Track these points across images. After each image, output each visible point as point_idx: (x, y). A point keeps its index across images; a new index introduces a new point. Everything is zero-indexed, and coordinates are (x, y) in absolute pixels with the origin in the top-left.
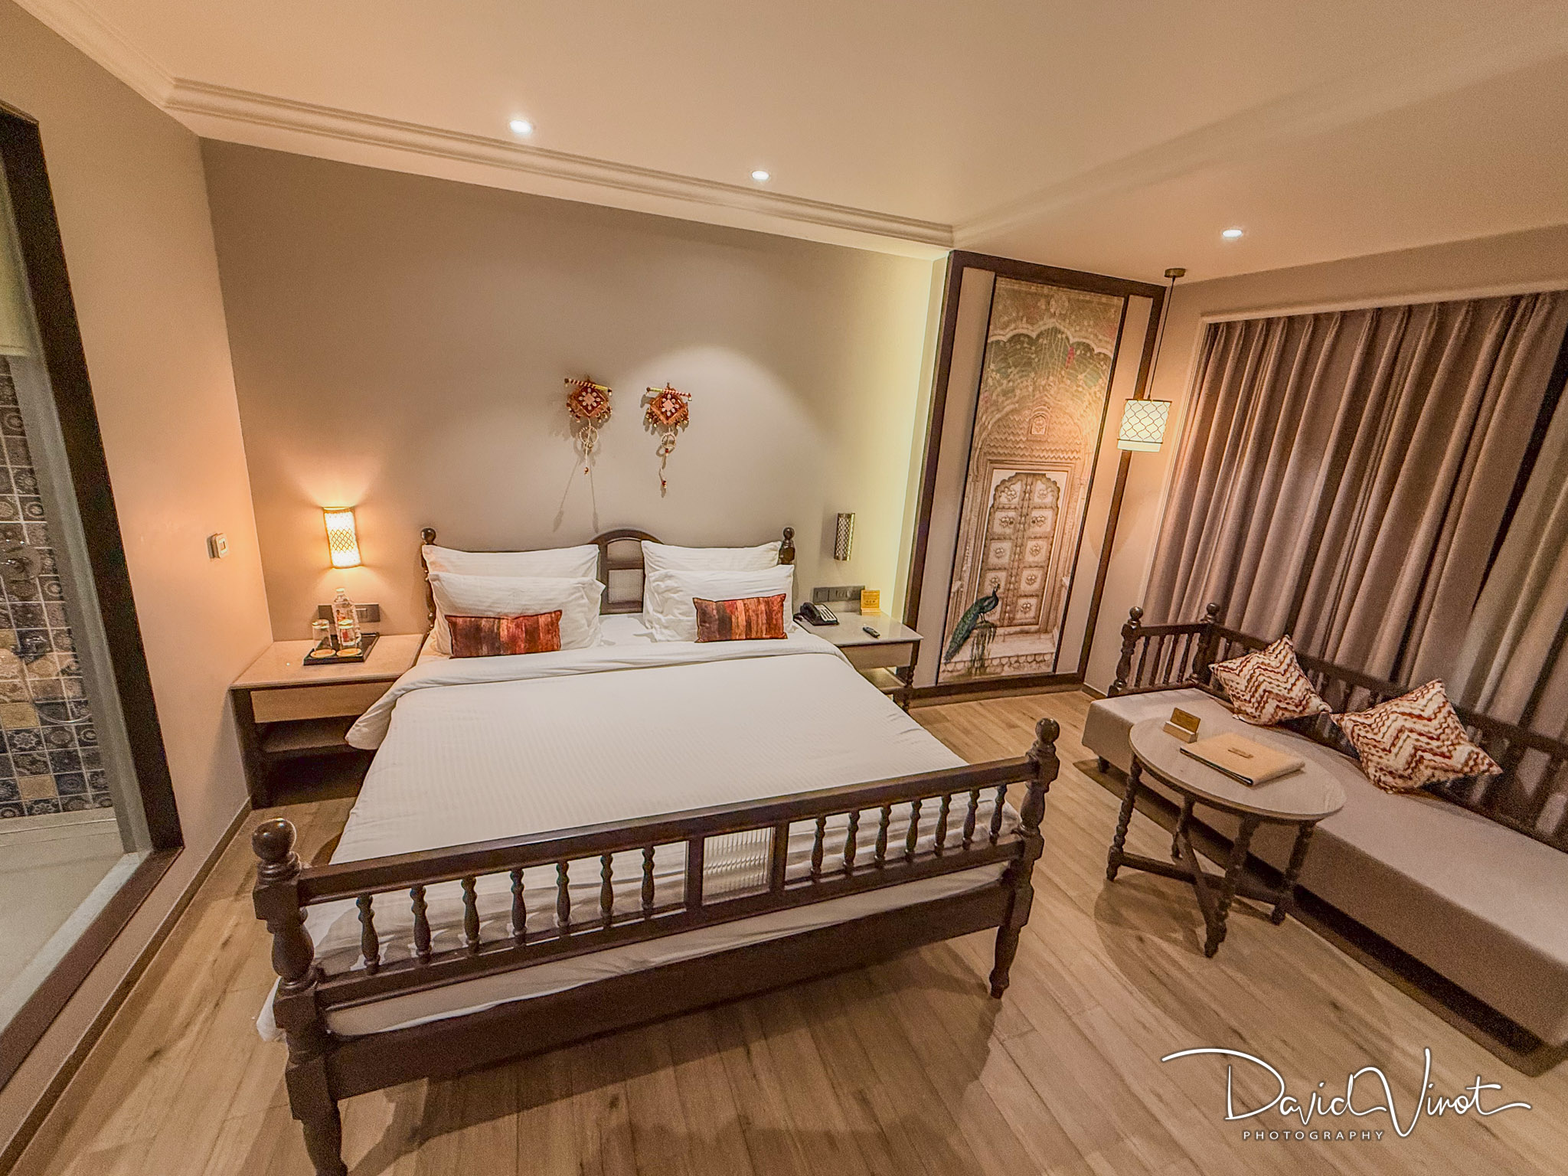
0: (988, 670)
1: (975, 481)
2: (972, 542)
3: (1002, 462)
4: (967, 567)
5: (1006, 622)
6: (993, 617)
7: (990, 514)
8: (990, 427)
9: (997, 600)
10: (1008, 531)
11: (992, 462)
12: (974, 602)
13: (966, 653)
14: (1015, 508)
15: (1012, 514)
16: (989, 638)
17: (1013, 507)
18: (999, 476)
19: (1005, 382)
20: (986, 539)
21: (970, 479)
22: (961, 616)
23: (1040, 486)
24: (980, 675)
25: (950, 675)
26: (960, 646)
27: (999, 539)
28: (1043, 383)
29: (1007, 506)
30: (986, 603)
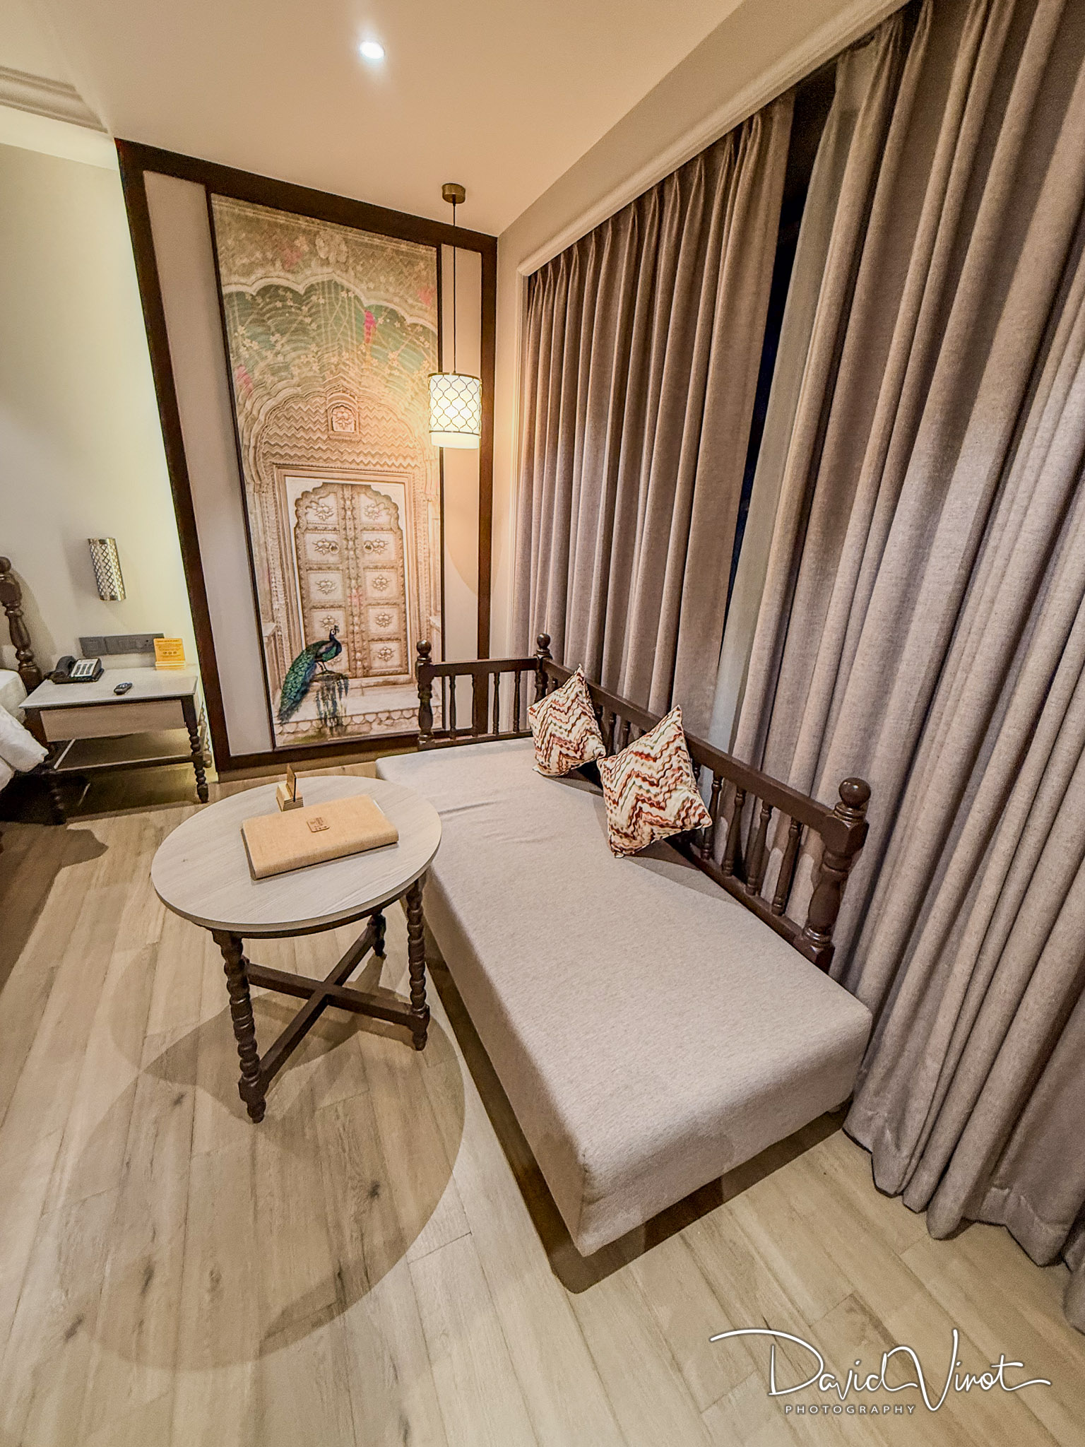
0: (349, 729)
1: (259, 490)
2: (278, 573)
3: (295, 467)
4: (279, 603)
5: (360, 672)
6: (339, 664)
7: (296, 537)
8: (262, 418)
9: (339, 646)
10: (332, 558)
11: (279, 466)
12: (304, 648)
13: (309, 711)
14: (335, 529)
15: (331, 537)
16: (340, 692)
17: (330, 527)
18: (295, 487)
19: (269, 354)
20: (299, 568)
21: (249, 489)
22: (288, 665)
23: (364, 501)
24: (339, 735)
25: (292, 737)
26: (295, 704)
27: (320, 569)
28: (334, 360)
29: (321, 527)
30: (323, 649)
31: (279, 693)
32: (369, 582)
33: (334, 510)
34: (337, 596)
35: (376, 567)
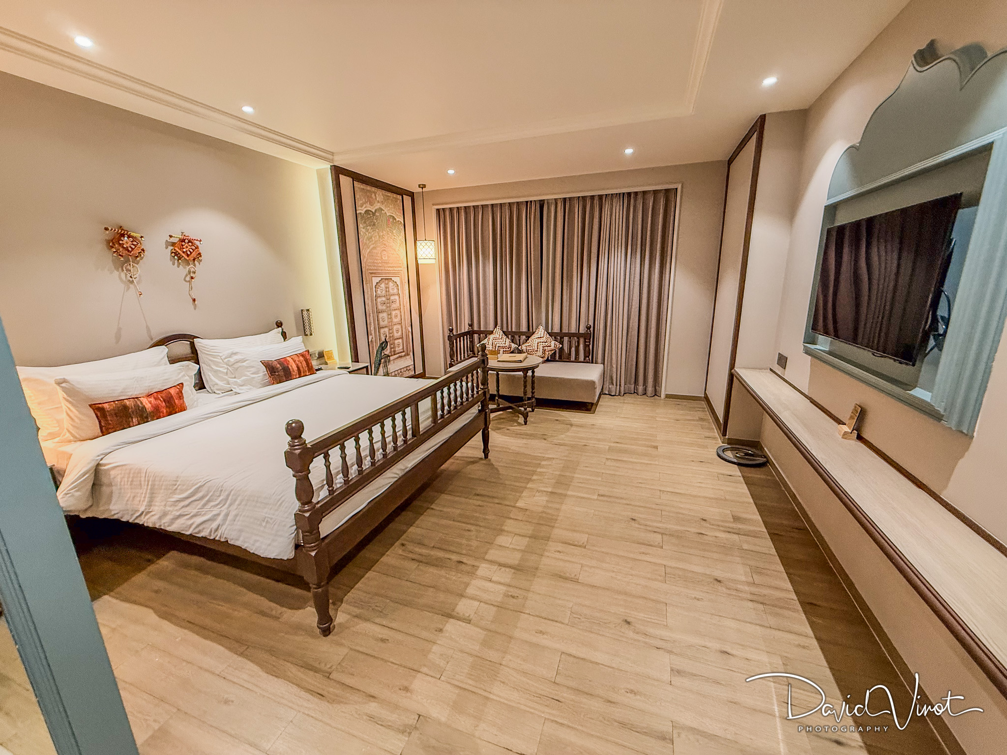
1: (367, 283)
3: (375, 273)
4: (372, 327)
7: (375, 300)
8: (366, 256)
9: (387, 342)
10: (384, 307)
11: (371, 273)
12: (379, 345)
14: (384, 296)
15: (384, 299)
18: (375, 280)
19: (367, 233)
20: (377, 313)
21: (364, 283)
23: (391, 284)
26: (378, 369)
27: (381, 312)
28: (382, 234)
29: (381, 295)
30: (384, 345)
32: (393, 316)
33: (384, 289)
34: (386, 323)
35: (395, 310)
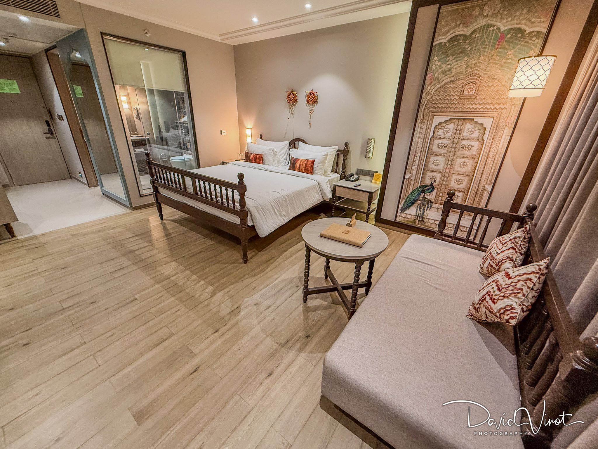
0: (426, 224)
2: (419, 155)
3: (440, 112)
5: (439, 202)
6: (431, 197)
7: (431, 141)
9: (433, 188)
10: (443, 151)
11: (433, 112)
12: (419, 186)
13: (413, 211)
14: (449, 138)
15: (446, 142)
16: (428, 208)
17: (447, 138)
18: (437, 120)
19: (445, 66)
22: (411, 191)
23: (468, 126)
24: (421, 225)
25: (403, 219)
26: (409, 207)
27: (436, 155)
29: (443, 137)
30: (426, 188)
31: (404, 201)
32: (457, 163)
33: (451, 130)
34: (440, 167)
35: (463, 157)
